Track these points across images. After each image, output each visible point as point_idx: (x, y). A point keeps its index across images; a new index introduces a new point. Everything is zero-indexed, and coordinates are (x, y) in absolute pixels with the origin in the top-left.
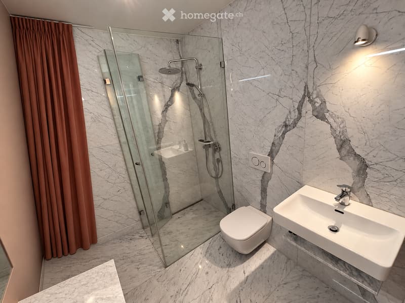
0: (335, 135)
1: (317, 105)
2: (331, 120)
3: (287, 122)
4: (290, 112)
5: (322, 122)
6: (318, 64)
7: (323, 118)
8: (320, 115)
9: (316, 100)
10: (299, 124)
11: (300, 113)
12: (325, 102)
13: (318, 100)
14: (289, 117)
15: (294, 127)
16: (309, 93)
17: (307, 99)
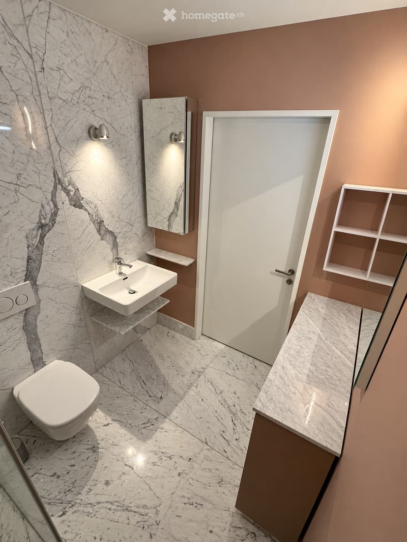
0: (93, 220)
1: (72, 193)
2: (87, 207)
3: (43, 221)
4: (42, 206)
5: (81, 210)
6: (62, 148)
7: (81, 207)
8: (77, 203)
9: (69, 188)
10: (58, 219)
11: (55, 206)
12: (78, 189)
13: (70, 188)
14: (43, 214)
15: (53, 225)
16: (59, 180)
17: (59, 187)
